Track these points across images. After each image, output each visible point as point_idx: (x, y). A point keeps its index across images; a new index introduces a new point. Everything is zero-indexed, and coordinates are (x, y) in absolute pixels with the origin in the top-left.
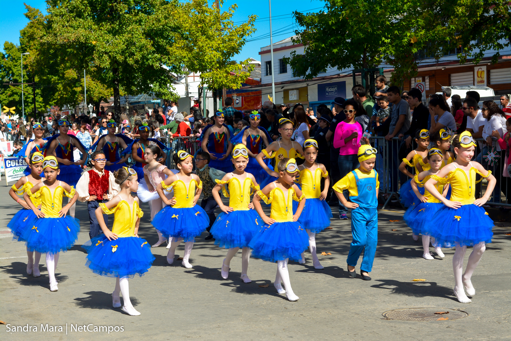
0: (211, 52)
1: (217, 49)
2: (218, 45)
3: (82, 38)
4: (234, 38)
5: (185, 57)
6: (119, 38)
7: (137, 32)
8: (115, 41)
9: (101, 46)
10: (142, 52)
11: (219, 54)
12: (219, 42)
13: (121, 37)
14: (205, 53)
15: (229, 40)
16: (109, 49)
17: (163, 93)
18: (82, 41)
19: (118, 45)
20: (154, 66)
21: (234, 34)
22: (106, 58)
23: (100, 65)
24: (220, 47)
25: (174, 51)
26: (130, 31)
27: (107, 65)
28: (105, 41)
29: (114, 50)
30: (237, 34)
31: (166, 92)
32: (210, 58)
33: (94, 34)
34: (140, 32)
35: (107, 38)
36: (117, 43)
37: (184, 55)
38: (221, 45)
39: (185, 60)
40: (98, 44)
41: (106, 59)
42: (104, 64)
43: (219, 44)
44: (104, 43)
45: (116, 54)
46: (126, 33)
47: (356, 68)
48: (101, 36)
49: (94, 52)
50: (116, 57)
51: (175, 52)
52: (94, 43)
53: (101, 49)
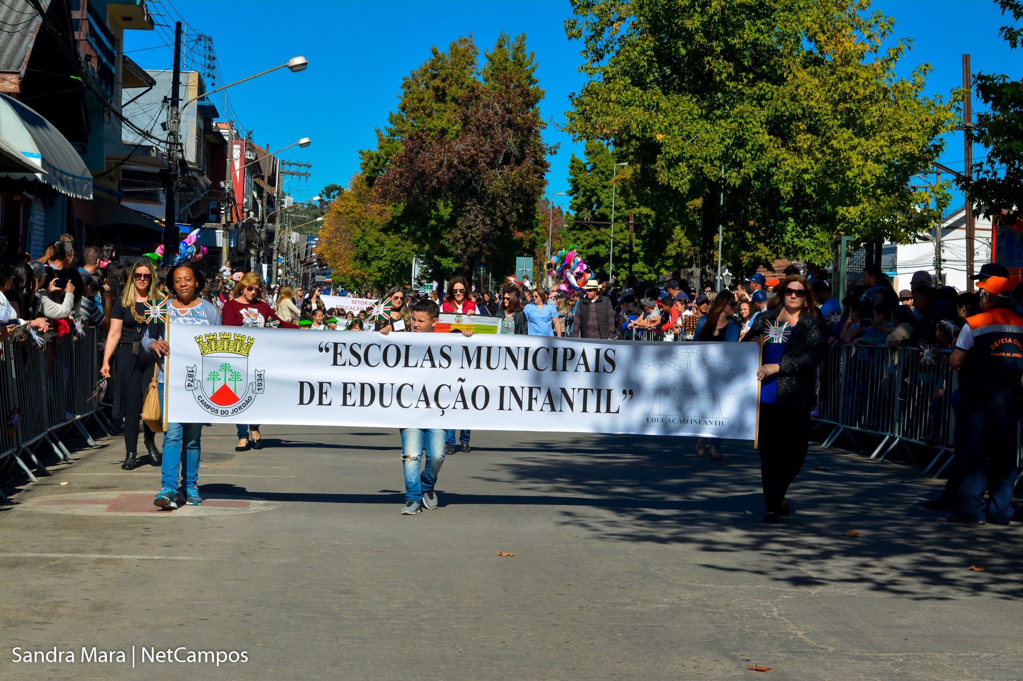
2: (879, 150)
3: (634, 125)
5: (805, 171)
6: (712, 129)
7: (752, 120)
8: (704, 135)
9: (671, 146)
10: (758, 162)
11: (879, 169)
12: (882, 142)
13: (717, 128)
15: (905, 139)
16: (689, 151)
17: (801, 248)
18: (634, 132)
19: (710, 144)
20: (782, 191)
21: (913, 126)
22: (682, 170)
23: (669, 183)
25: (782, 157)
26: (736, 116)
27: (684, 184)
28: (685, 134)
29: (698, 154)
30: (920, 127)
31: (807, 247)
33: (661, 120)
34: (758, 119)
35: (688, 128)
36: (707, 141)
37: (802, 167)
38: (884, 148)
39: (806, 177)
40: (667, 141)
41: (681, 172)
42: (677, 182)
43: (881, 147)
44: (679, 138)
45: (702, 163)
46: (729, 121)
48: (677, 124)
49: (658, 156)
50: (702, 168)
51: (784, 159)
52: (659, 137)
53: (672, 150)
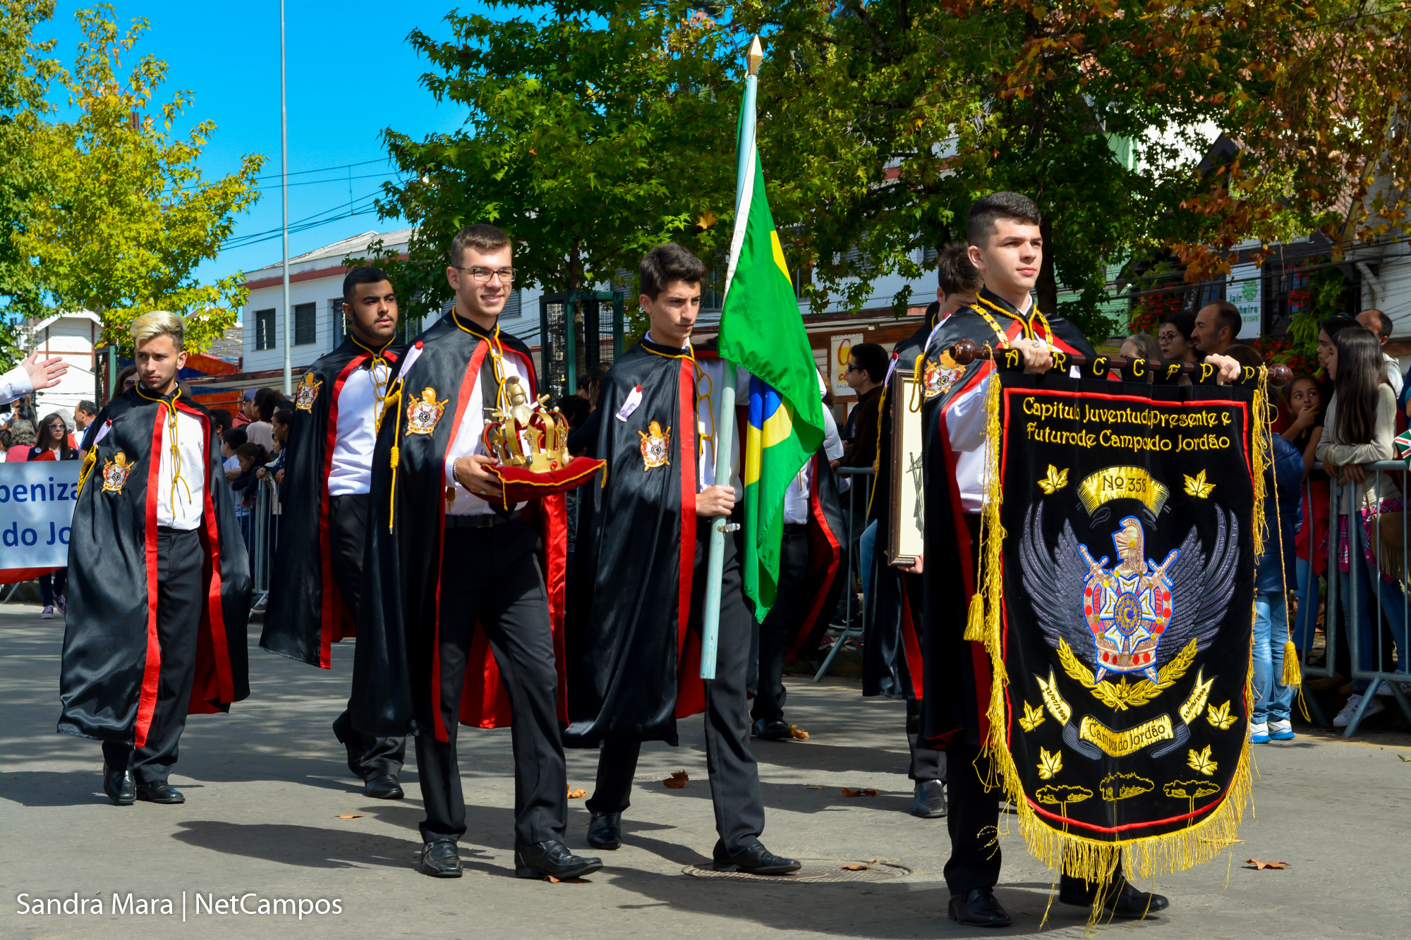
0: (133, 252)
1: (151, 245)
4: (199, 215)
14: (116, 254)
24: (157, 240)
32: (130, 268)
47: (547, 290)
